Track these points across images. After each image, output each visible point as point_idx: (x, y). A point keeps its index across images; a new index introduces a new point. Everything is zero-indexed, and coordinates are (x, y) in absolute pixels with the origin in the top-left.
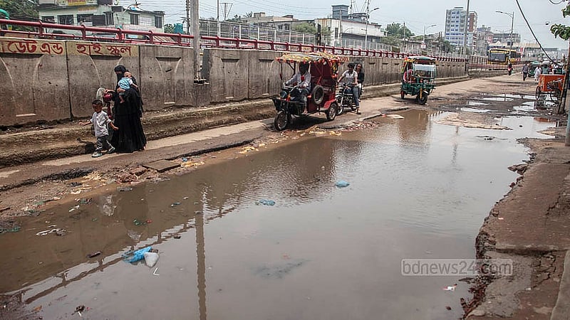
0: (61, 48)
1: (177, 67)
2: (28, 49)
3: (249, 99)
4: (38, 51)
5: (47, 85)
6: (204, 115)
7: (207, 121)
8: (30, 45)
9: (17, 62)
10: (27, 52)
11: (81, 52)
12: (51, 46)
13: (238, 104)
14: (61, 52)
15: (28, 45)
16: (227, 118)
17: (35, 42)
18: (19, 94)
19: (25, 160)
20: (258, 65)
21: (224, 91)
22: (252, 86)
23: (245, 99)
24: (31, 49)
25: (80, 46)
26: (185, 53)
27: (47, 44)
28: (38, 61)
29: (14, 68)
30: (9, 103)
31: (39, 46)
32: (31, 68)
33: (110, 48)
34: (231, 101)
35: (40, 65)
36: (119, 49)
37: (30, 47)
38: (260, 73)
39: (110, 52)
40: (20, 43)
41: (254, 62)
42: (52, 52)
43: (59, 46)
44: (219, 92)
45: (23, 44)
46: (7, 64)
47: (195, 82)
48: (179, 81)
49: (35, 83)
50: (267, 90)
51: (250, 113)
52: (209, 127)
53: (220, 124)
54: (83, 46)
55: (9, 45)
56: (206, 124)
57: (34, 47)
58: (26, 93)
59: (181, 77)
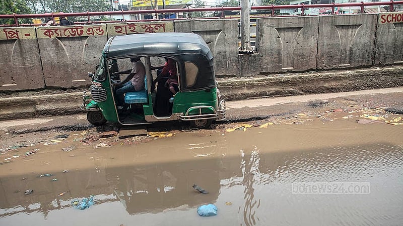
0: (102, 30)
1: (217, 39)
2: (78, 33)
3: (317, 70)
4: (84, 34)
5: (92, 59)
6: (242, 86)
7: (246, 91)
8: (79, 30)
9: (71, 43)
10: (77, 35)
11: (119, 32)
12: (94, 29)
13: (297, 75)
14: (102, 34)
15: (77, 31)
16: (273, 89)
17: (82, 27)
18: (74, 66)
19: (65, 112)
20: (333, 33)
21: (280, 61)
22: (322, 56)
23: (311, 70)
24: (79, 33)
25: (117, 27)
26: (227, 25)
27: (91, 28)
28: (86, 42)
29: (69, 47)
30: (67, 72)
31: (85, 30)
32: (81, 47)
33: (144, 27)
34: (289, 72)
35: (87, 45)
36: (153, 26)
37: (79, 31)
38: (336, 41)
39: (145, 30)
40: (72, 29)
41: (326, 29)
42: (95, 34)
43: (101, 29)
44: (272, 62)
45: (74, 30)
46: (65, 45)
47: (240, 53)
48: (219, 53)
49: (84, 58)
50: (347, 59)
51: (310, 85)
52: (245, 97)
53: (262, 95)
54: (120, 27)
55: (65, 31)
56: (243, 94)
57: (82, 32)
58: (79, 65)
59: (222, 49)
